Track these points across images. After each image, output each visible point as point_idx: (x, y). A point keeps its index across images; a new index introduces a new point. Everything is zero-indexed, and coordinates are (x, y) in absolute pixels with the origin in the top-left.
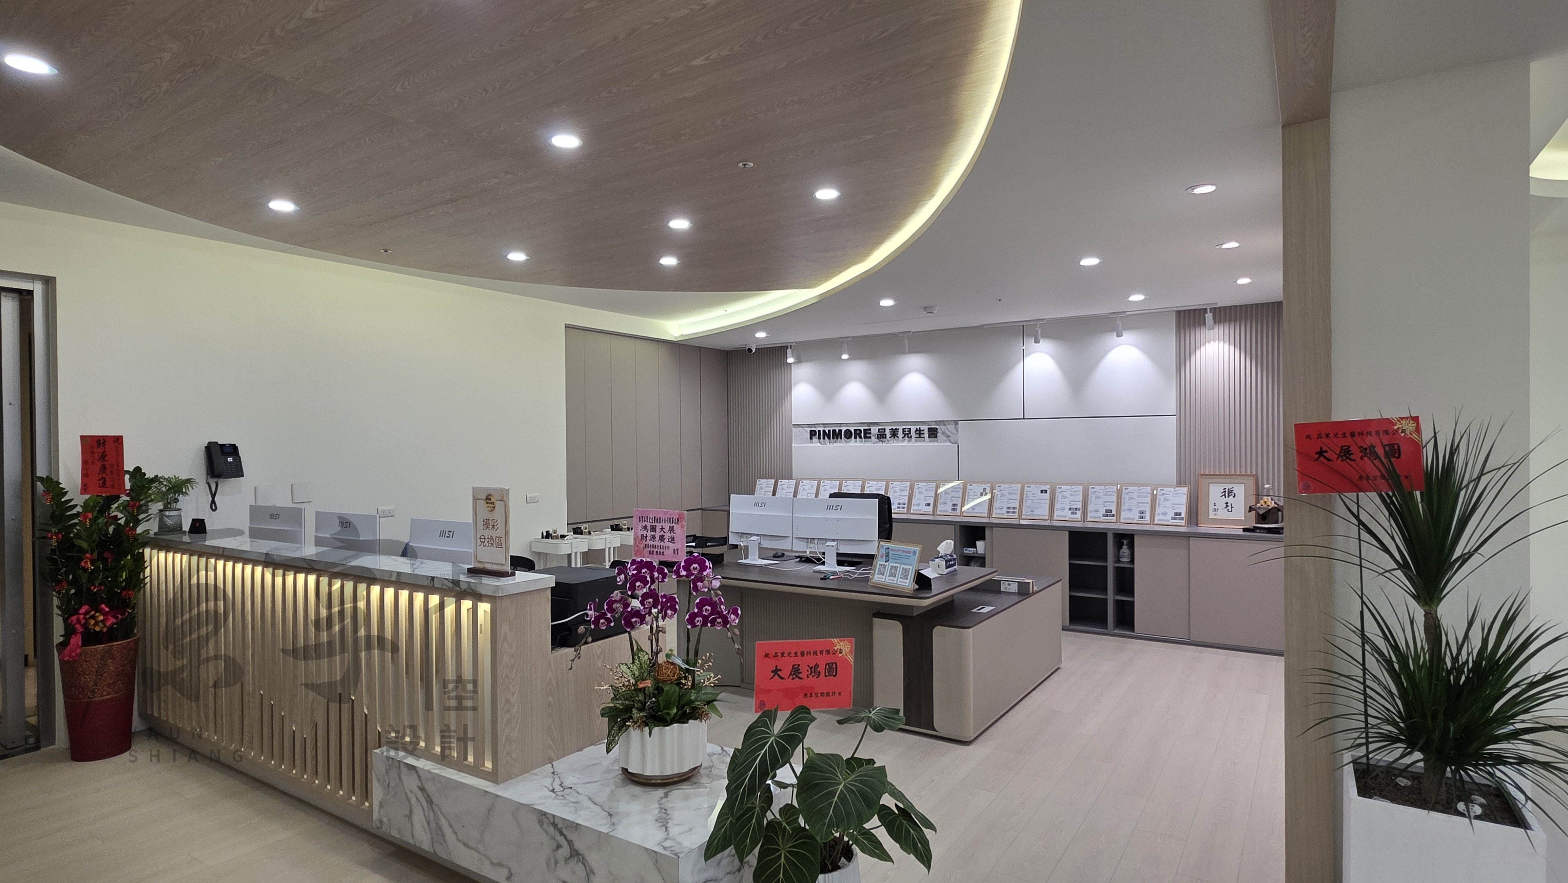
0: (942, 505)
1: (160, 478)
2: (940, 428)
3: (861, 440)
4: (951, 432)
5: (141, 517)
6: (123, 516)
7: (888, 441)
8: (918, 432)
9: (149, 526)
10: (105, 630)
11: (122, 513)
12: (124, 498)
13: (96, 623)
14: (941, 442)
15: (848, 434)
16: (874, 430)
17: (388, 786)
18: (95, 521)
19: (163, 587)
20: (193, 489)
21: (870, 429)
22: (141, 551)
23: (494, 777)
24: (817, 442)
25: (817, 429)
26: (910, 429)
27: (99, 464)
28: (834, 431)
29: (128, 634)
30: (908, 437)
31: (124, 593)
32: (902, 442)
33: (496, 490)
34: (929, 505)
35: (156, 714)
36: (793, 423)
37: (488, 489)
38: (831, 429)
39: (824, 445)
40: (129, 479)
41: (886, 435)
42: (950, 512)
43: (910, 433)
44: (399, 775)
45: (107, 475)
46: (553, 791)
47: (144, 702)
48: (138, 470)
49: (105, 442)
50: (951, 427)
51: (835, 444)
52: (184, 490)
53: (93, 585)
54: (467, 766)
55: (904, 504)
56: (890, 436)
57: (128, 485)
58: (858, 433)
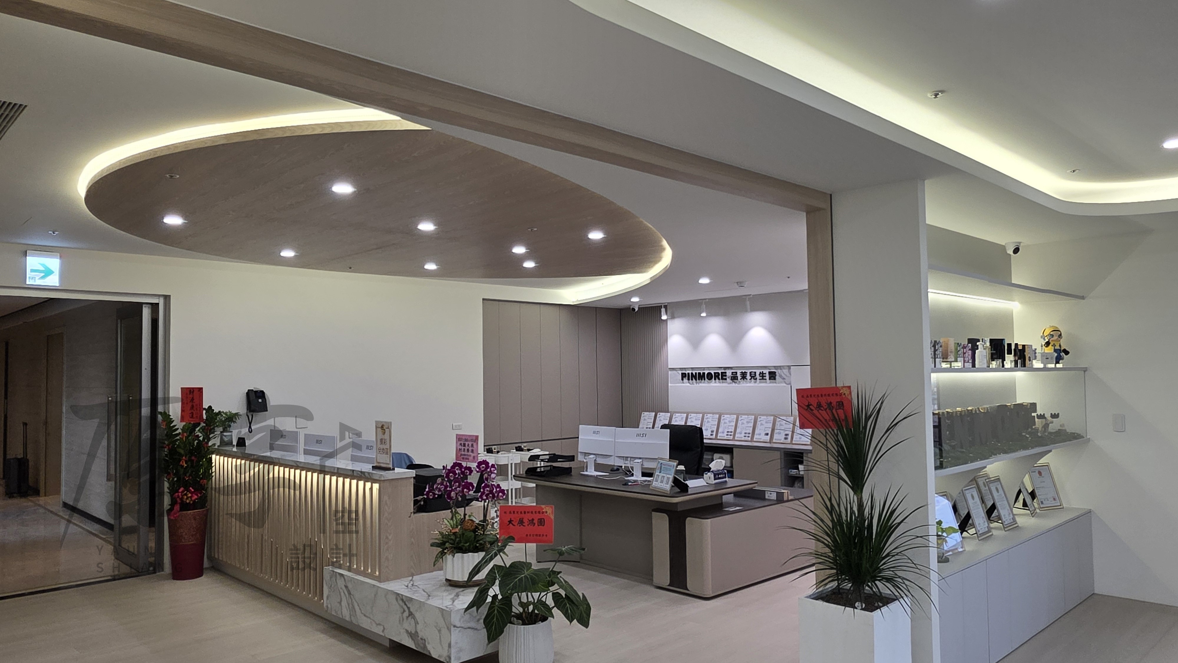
0: (777, 435)
1: (222, 412)
2: (778, 372)
3: (719, 381)
4: (786, 375)
5: (211, 436)
6: (201, 435)
7: (739, 382)
8: (761, 375)
9: (214, 442)
10: (191, 502)
11: (202, 434)
12: (203, 424)
13: (187, 498)
14: (779, 383)
15: (710, 376)
16: (729, 373)
17: (331, 586)
18: (188, 438)
19: (222, 479)
20: (239, 419)
21: (726, 373)
22: (210, 456)
23: (379, 579)
24: (686, 383)
25: (687, 372)
26: (755, 372)
27: (190, 404)
28: (700, 373)
29: (203, 506)
30: (754, 379)
31: (201, 481)
32: (750, 382)
33: (386, 422)
34: (767, 434)
35: (216, 556)
36: (669, 367)
37: (382, 422)
38: (697, 372)
39: (693, 385)
40: (206, 413)
41: (737, 377)
42: (783, 441)
43: (755, 376)
44: (336, 580)
45: (194, 411)
46: (407, 586)
47: (210, 549)
48: (210, 407)
49: (193, 391)
50: (786, 371)
51: (700, 385)
52: (234, 420)
53: (186, 476)
54: (368, 573)
55: (749, 434)
56: (741, 378)
57: (205, 417)
58: (717, 375)
